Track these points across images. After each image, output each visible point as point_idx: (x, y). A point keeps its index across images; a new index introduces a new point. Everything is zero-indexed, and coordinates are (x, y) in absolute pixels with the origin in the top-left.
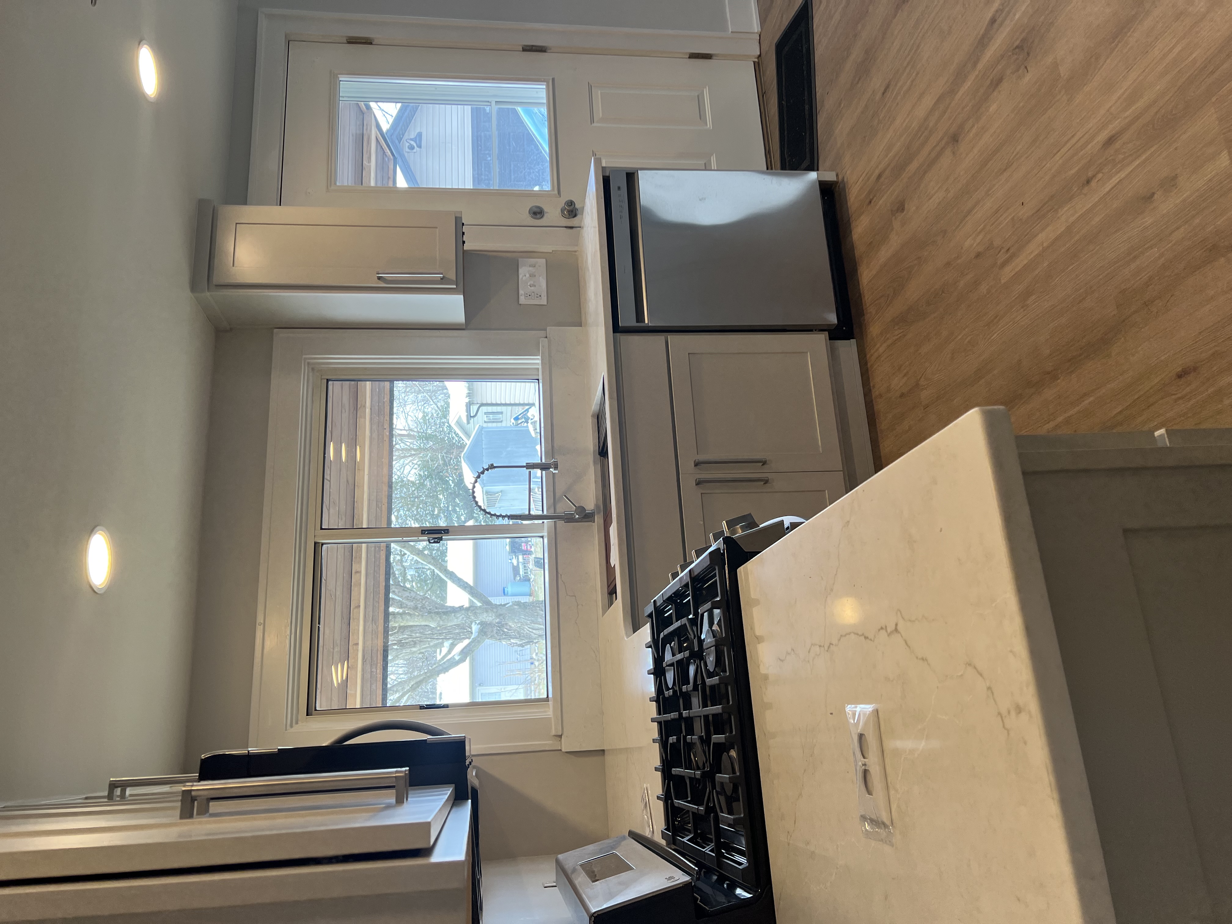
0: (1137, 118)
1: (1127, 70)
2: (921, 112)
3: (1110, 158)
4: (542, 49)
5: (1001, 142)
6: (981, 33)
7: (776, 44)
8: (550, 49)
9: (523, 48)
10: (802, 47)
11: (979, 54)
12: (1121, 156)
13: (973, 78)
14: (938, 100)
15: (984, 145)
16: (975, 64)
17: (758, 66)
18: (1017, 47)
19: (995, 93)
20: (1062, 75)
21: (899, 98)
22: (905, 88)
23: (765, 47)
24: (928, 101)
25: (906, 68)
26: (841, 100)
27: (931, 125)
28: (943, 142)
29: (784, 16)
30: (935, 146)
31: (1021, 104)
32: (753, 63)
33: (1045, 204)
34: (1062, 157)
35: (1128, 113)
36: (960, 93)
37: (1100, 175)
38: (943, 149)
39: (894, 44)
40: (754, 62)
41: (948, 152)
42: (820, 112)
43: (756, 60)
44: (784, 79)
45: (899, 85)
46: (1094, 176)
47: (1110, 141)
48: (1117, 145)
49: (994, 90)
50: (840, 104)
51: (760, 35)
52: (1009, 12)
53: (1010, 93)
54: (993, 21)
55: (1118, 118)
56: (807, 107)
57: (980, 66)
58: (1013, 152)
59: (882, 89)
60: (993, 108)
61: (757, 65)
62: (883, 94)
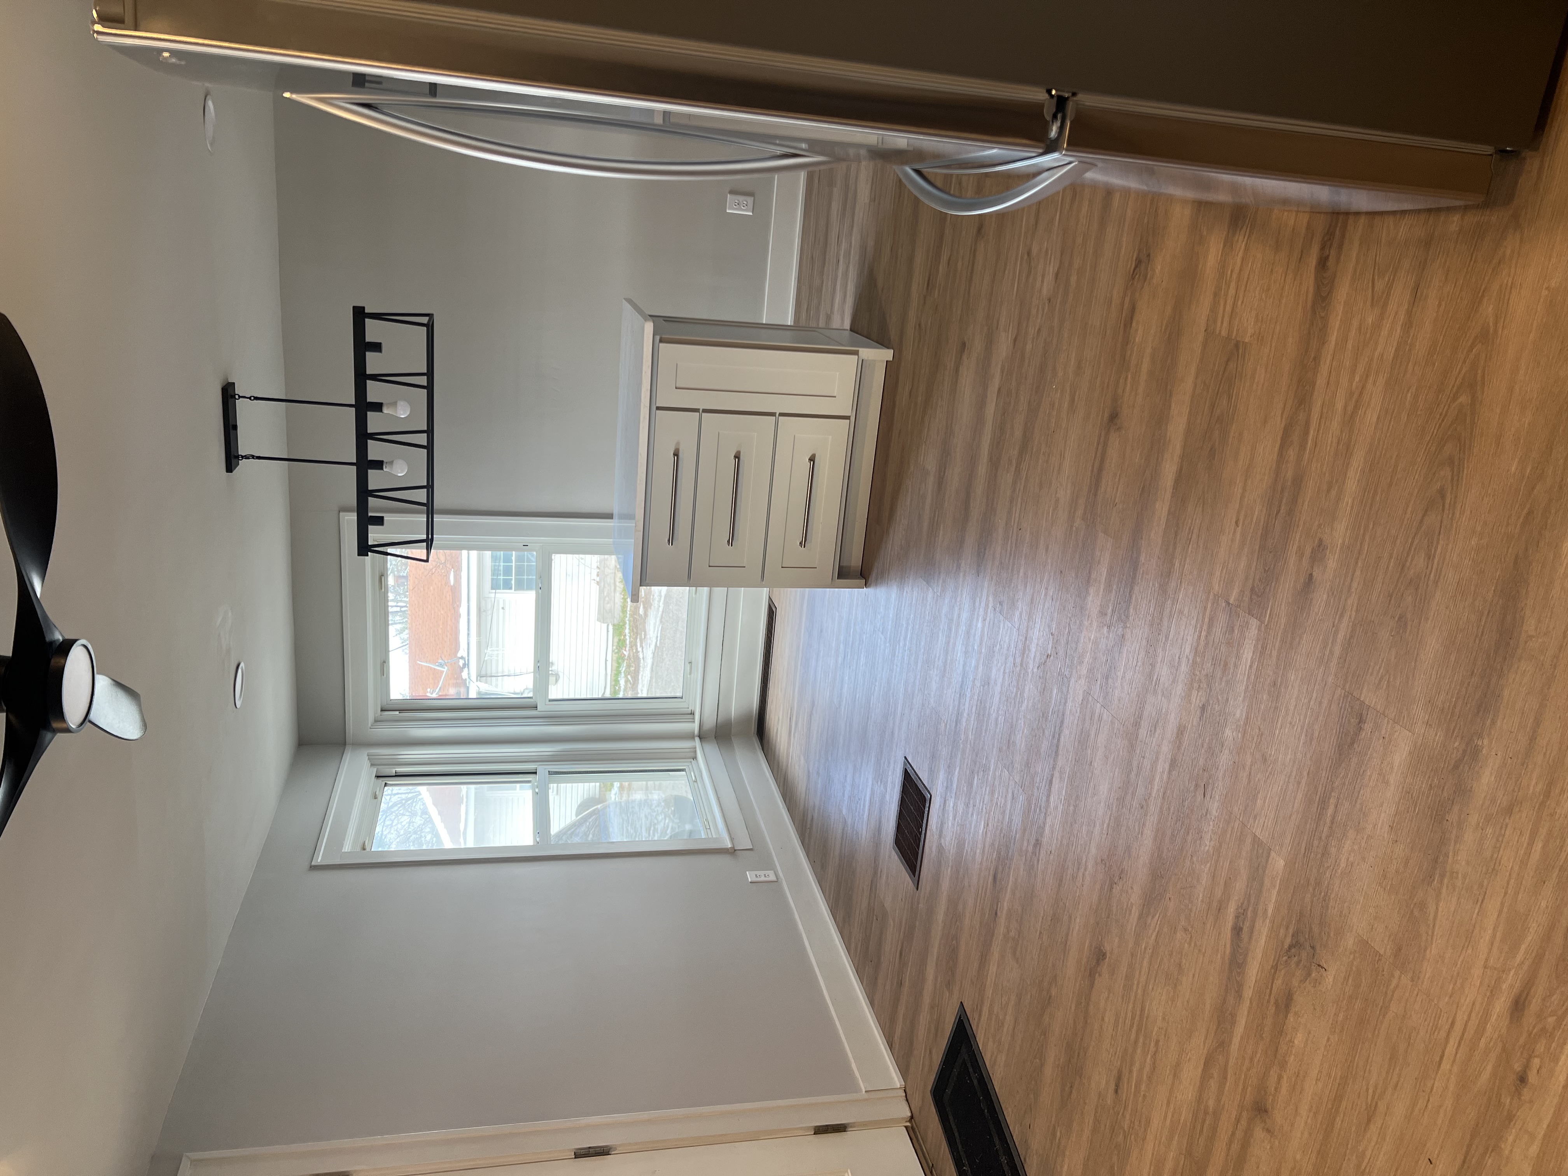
0: (1539, 959)
1: (1479, 904)
2: (1187, 1091)
3: (1535, 1031)
4: (603, 1152)
5: (1338, 1081)
6: (1228, 951)
7: (931, 1091)
8: (615, 1149)
9: (575, 1154)
10: (970, 1078)
11: (1238, 979)
12: (1551, 1020)
13: (1246, 1013)
14: (1206, 1064)
15: (1313, 1099)
16: (1239, 996)
17: (913, 1132)
18: (1291, 947)
19: (1291, 1017)
20: (1382, 952)
21: (1143, 1087)
22: (1147, 1069)
23: (916, 1102)
24: (1191, 1072)
25: (1136, 1042)
26: (1054, 1126)
27: (1211, 1103)
28: (1244, 1122)
29: (934, 1051)
30: (1233, 1134)
31: (1341, 1017)
32: (905, 1129)
33: (1469, 1146)
34: (1454, 1061)
35: (1519, 957)
36: (1236, 1041)
37: (1536, 1062)
38: (1248, 1133)
39: (1106, 1019)
40: (906, 1127)
41: (1259, 1133)
42: (1027, 1160)
43: (908, 1124)
44: (956, 1134)
45: (1135, 1069)
46: (1526, 1067)
47: (1518, 1006)
48: (1534, 1005)
49: (1286, 1017)
50: (1054, 1134)
51: (905, 1090)
52: (1255, 912)
53: (1315, 1009)
54: (1237, 930)
55: (1510, 970)
56: (1004, 1160)
57: (1248, 993)
58: (1367, 1090)
59: (1112, 1086)
60: (1299, 1039)
61: (910, 1130)
62: (1116, 1091)
